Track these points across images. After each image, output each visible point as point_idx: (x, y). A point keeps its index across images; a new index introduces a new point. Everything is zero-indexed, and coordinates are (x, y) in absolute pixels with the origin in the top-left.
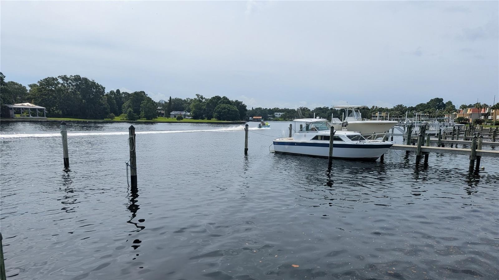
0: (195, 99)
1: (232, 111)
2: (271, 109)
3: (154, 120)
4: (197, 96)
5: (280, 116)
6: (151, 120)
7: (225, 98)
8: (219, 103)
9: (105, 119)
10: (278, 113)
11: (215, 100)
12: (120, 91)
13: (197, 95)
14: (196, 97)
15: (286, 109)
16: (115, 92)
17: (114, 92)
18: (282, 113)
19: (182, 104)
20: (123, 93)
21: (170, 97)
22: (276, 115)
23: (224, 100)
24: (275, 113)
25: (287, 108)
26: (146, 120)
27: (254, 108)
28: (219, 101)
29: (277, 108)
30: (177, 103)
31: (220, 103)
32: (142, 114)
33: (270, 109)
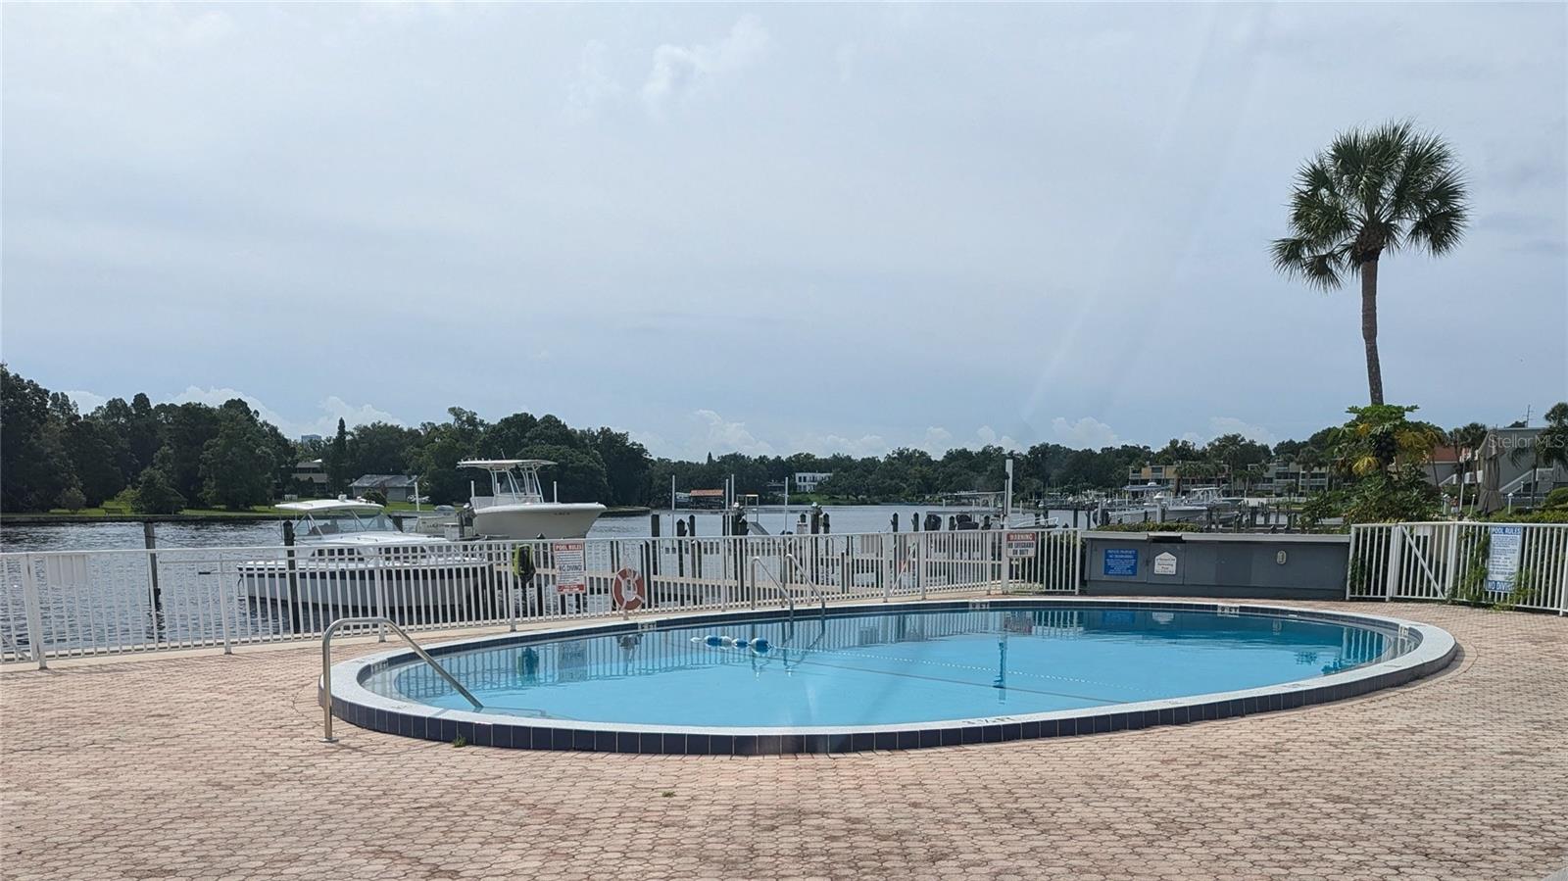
0: (447, 426)
1: (576, 470)
2: (784, 458)
3: (255, 511)
4: (455, 414)
5: (816, 484)
6: (242, 511)
7: (550, 420)
8: (526, 440)
9: (52, 511)
10: (808, 475)
11: (513, 430)
12: (148, 400)
13: (452, 410)
14: (451, 419)
15: (842, 459)
16: (129, 405)
17: (126, 405)
18: (824, 475)
19: (402, 447)
20: (162, 407)
21: (342, 422)
22: (803, 484)
23: (546, 428)
24: (798, 475)
25: (844, 453)
26: (224, 510)
27: (715, 458)
28: (527, 435)
29: (808, 456)
30: (378, 444)
31: (530, 439)
32: (210, 489)
33: (779, 457)
